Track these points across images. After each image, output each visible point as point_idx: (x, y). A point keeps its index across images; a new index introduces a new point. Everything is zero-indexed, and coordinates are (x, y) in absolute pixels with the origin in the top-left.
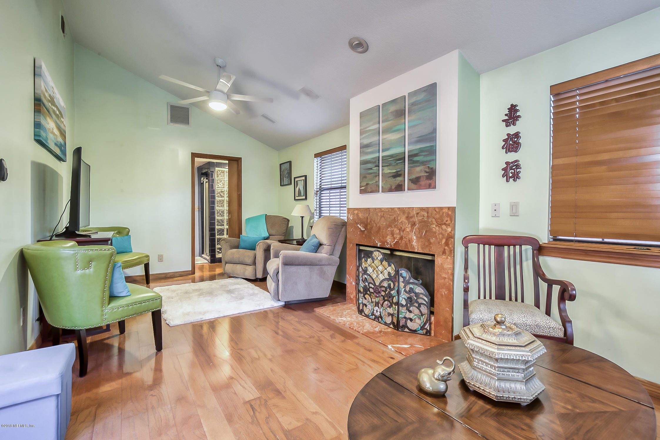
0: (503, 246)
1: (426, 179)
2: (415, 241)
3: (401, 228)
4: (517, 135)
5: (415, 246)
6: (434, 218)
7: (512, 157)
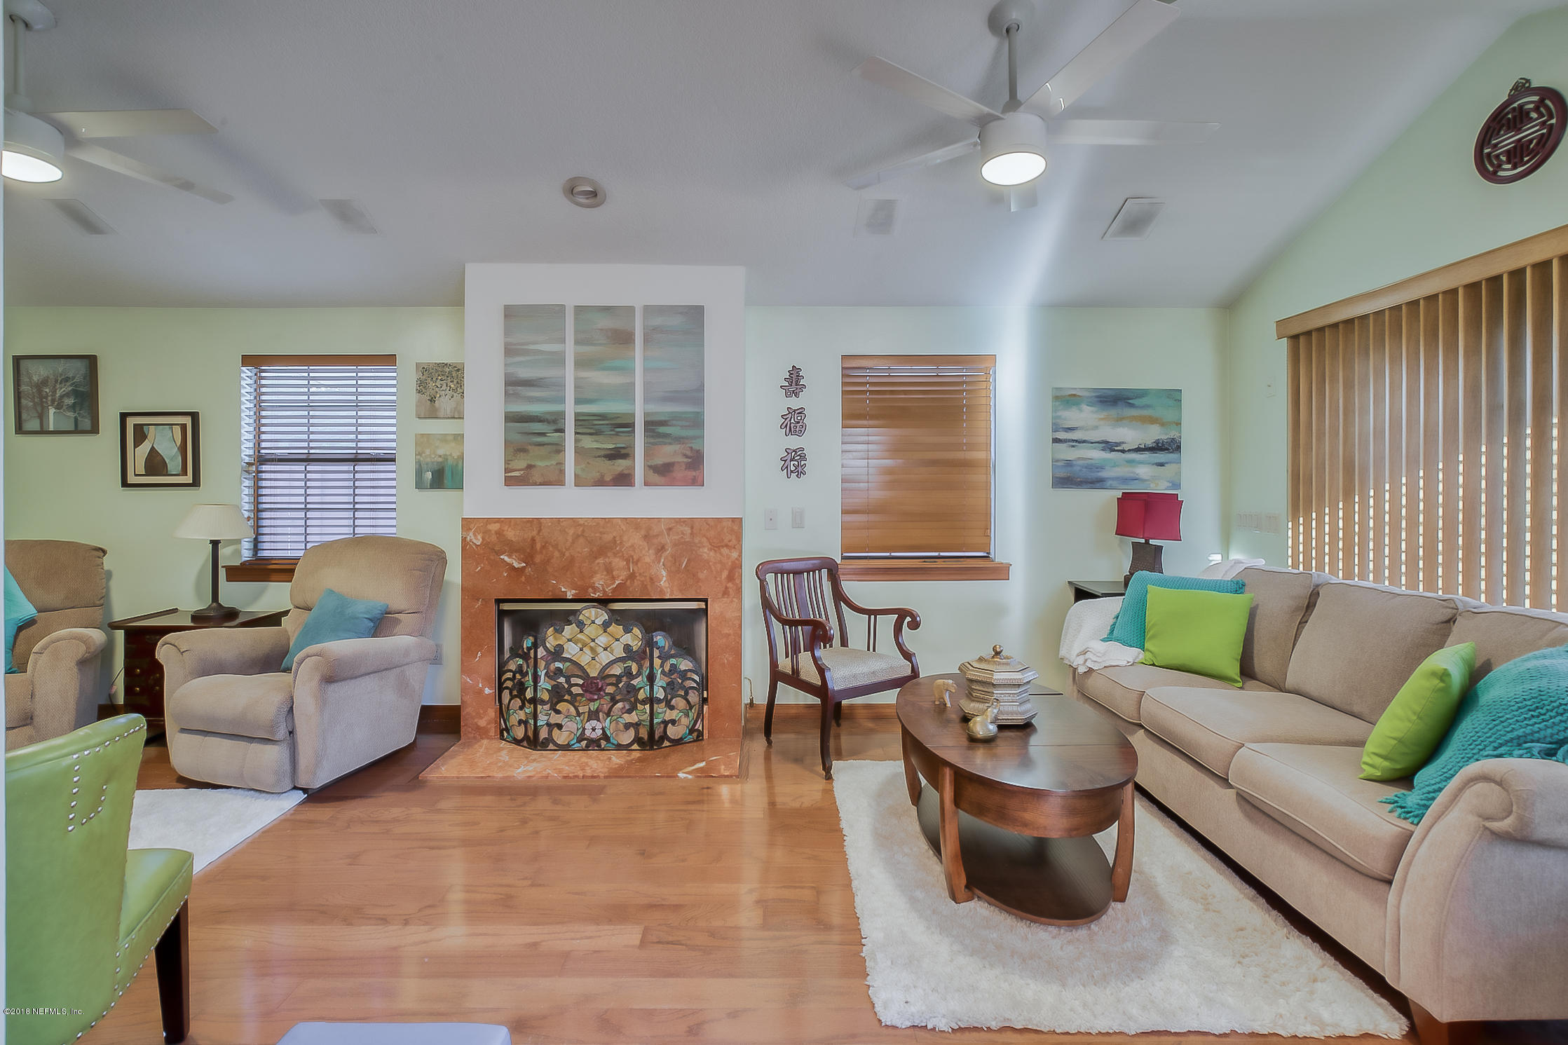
1: (686, 469)
2: (664, 579)
3: (632, 557)
4: (801, 412)
5: (666, 588)
6: (704, 536)
7: (794, 442)
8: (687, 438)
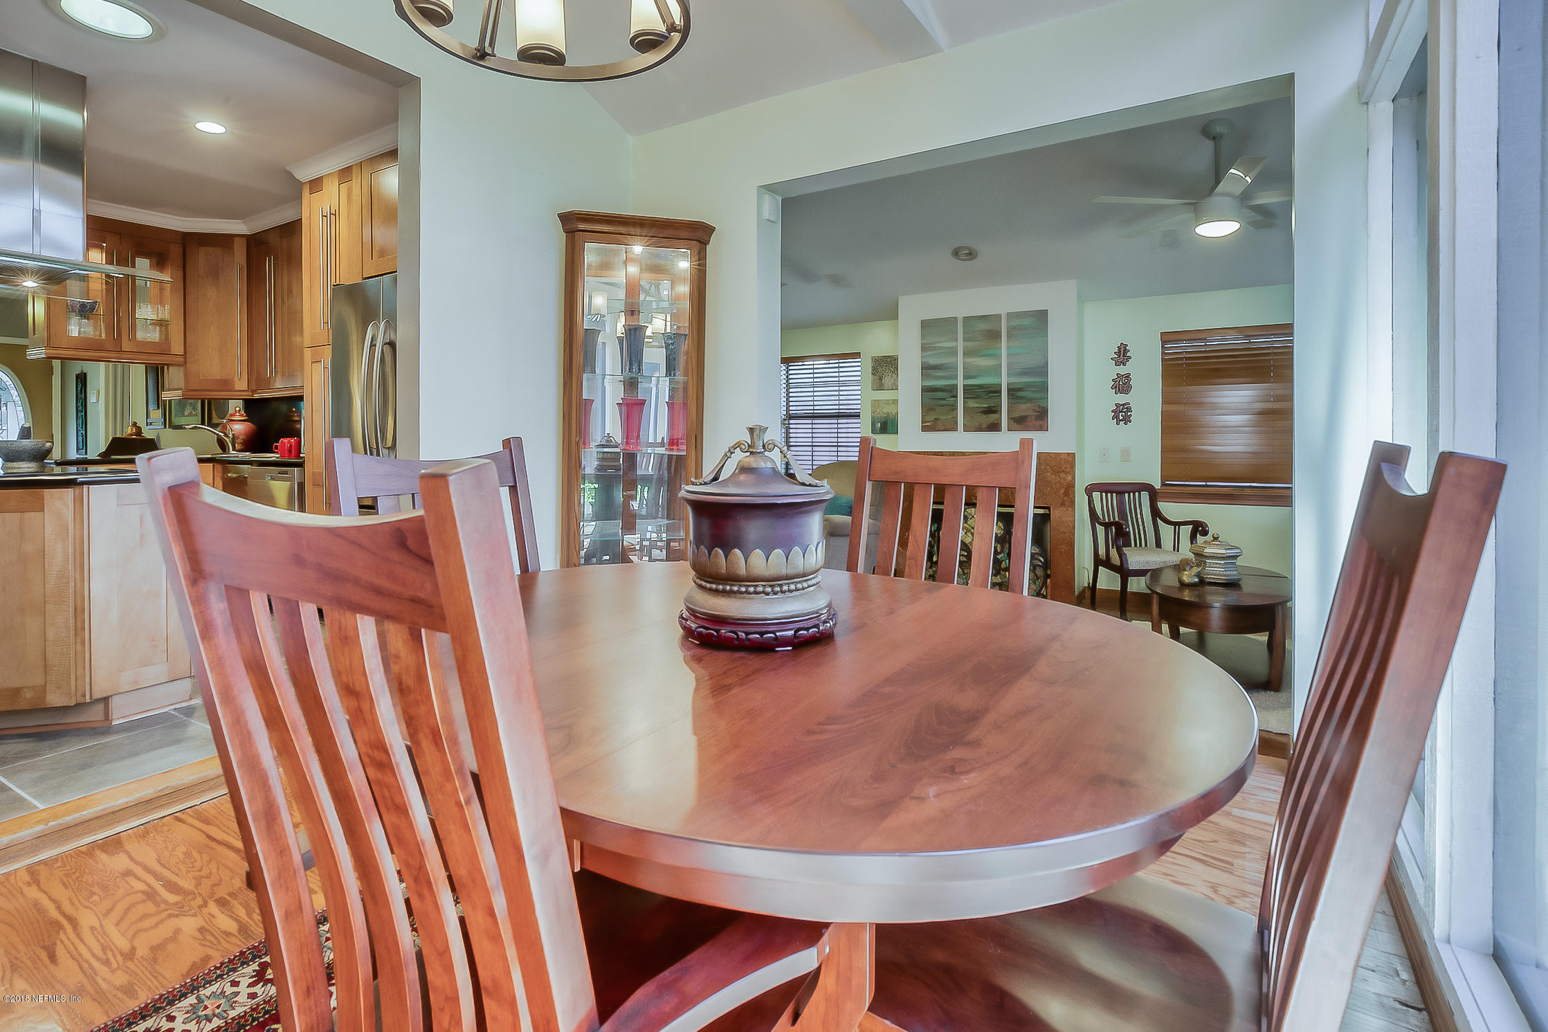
0: (1124, 493)
1: (1036, 419)
4: (1128, 376)
7: (1122, 399)
8: (1036, 399)
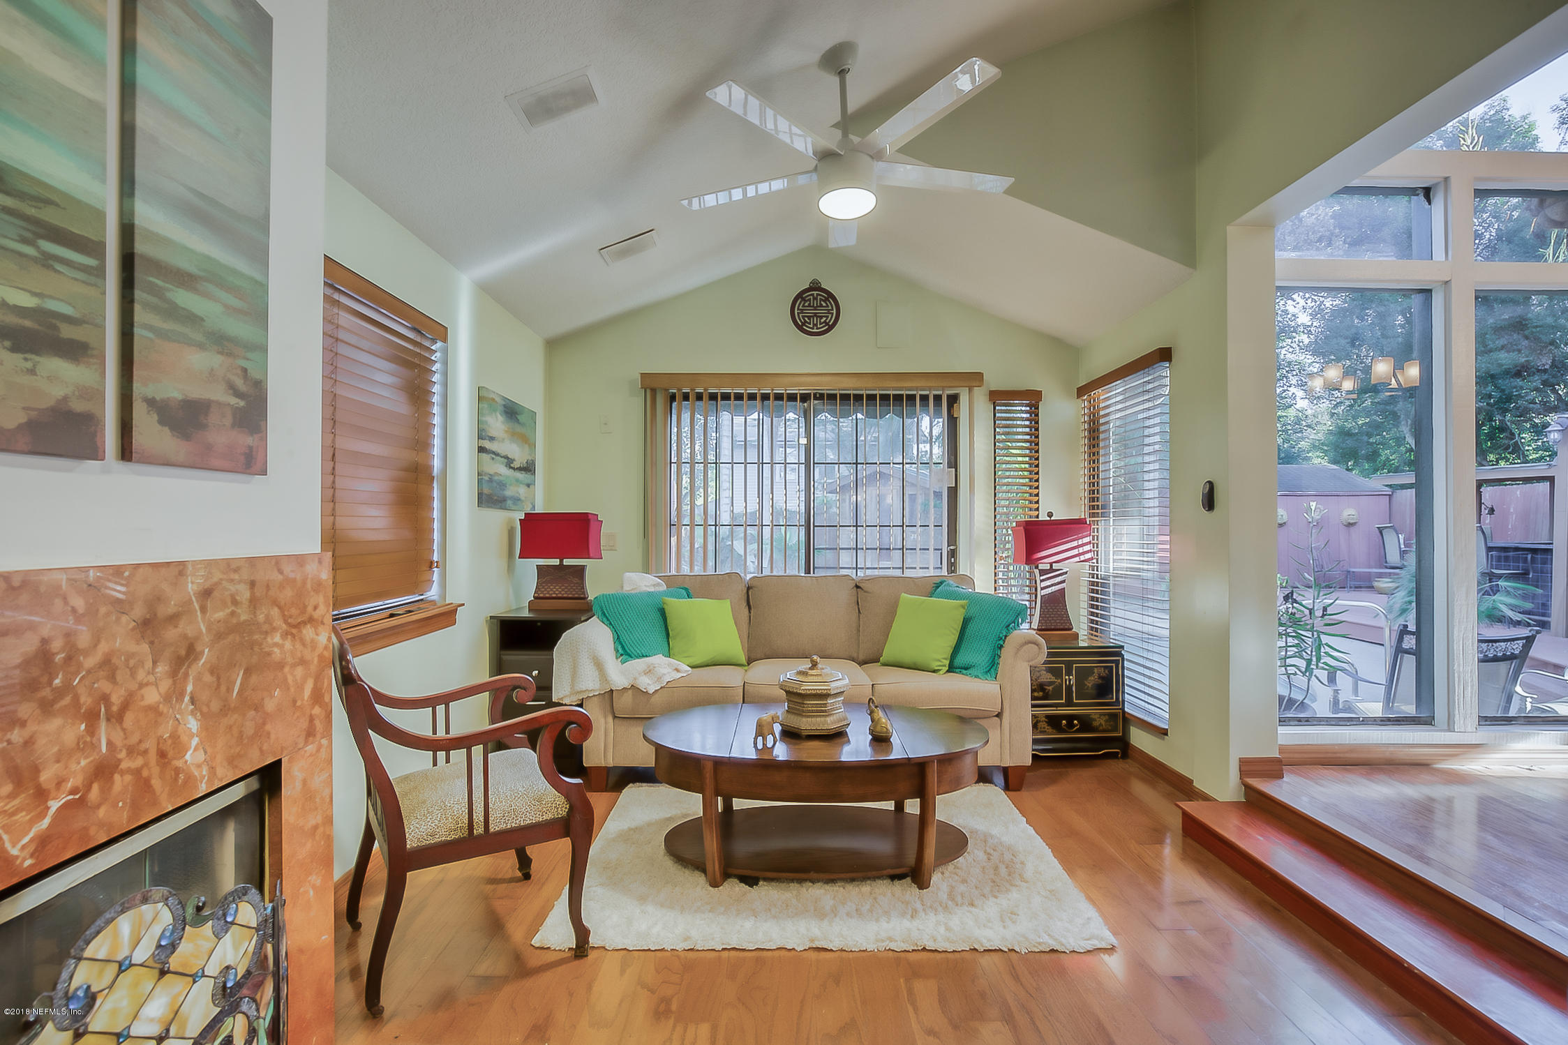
1: (233, 426)
2: (195, 741)
3: (105, 698)
5: (199, 766)
6: (275, 603)
